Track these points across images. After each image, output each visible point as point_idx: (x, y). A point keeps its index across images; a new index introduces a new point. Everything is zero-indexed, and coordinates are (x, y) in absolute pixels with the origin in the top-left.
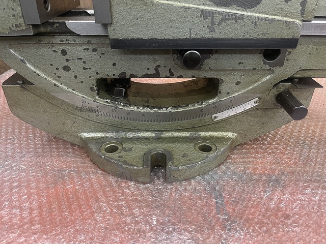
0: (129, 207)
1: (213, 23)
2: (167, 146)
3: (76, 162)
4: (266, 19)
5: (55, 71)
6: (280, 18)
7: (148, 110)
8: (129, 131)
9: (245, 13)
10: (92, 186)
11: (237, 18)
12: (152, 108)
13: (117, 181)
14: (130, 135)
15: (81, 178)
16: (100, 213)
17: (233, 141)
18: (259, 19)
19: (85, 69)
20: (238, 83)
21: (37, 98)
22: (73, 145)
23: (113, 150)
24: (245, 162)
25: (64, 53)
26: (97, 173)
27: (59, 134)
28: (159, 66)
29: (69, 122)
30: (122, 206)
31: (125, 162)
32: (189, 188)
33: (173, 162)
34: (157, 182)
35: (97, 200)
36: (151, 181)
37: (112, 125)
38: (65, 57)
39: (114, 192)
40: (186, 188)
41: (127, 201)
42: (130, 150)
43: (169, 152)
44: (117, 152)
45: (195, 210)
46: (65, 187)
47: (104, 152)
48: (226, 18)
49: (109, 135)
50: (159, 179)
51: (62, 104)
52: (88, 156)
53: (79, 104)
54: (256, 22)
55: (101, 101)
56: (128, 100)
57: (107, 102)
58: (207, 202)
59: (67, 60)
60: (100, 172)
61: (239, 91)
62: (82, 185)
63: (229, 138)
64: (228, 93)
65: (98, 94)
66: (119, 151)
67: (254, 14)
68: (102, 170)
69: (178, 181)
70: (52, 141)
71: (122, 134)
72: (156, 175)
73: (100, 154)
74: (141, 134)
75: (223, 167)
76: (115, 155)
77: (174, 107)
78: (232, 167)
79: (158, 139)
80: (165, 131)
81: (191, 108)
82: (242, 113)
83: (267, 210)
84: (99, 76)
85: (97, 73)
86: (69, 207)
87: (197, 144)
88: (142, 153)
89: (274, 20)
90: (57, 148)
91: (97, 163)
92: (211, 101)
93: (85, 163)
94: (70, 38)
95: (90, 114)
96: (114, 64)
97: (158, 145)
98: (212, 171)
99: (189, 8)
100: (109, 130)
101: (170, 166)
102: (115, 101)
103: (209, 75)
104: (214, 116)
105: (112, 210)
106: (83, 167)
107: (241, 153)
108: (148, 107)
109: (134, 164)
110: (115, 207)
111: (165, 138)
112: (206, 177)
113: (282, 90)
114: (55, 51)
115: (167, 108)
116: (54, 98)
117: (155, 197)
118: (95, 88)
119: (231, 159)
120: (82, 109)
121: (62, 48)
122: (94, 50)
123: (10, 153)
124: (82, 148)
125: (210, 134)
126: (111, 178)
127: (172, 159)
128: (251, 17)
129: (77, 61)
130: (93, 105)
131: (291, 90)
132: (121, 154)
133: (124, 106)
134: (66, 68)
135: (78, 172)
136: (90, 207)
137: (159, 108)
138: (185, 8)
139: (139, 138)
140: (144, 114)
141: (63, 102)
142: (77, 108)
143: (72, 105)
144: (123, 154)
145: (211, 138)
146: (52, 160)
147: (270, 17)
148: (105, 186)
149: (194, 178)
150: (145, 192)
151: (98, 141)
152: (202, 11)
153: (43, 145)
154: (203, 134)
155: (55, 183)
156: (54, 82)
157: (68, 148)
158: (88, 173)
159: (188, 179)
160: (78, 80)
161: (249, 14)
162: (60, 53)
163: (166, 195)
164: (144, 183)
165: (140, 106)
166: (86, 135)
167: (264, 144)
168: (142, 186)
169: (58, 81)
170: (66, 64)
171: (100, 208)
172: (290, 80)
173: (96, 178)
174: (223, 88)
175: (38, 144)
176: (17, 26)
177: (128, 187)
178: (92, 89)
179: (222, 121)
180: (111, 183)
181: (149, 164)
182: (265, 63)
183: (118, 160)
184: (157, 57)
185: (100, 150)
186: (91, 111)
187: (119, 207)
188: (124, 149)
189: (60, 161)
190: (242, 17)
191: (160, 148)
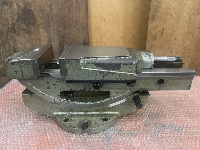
0: (72, 145)
1: (104, 75)
2: (89, 118)
3: (51, 125)
4: (123, 74)
5: (44, 89)
6: (128, 73)
7: (81, 103)
8: (73, 112)
9: (115, 72)
10: (58, 136)
11: (112, 73)
12: (83, 102)
13: (68, 134)
14: (74, 113)
15: (53, 133)
16: (61, 148)
17: (118, 116)
18: (120, 73)
19: (56, 88)
20: (117, 93)
21: (36, 99)
22: (49, 117)
23: (66, 120)
24: (122, 125)
25: (48, 82)
26: (60, 130)
27: (44, 113)
28: (85, 87)
29: (49, 108)
30: (70, 145)
31: (71, 126)
32: (97, 137)
33: (91, 126)
34: (84, 134)
35: (60, 142)
36: (82, 134)
37: (67, 109)
38: (48, 84)
39: (67, 139)
40: (96, 137)
41: (72, 143)
42: (74, 120)
43: (90, 122)
44: (68, 121)
45: (99, 146)
46: (47, 137)
47: (63, 121)
48: (108, 73)
49: (65, 113)
50: (85, 133)
51: (46, 102)
52: (56, 122)
53: (53, 101)
54: (119, 75)
55: (62, 100)
56: (73, 99)
57: (64, 100)
58: (103, 143)
59: (49, 85)
60: (61, 130)
61: (118, 96)
62: (54, 136)
63: (116, 114)
64: (114, 97)
65: (61, 97)
66: (69, 121)
67: (118, 72)
68: (62, 129)
69: (93, 134)
70: (40, 115)
71: (71, 113)
72: (84, 131)
73: (61, 122)
74: (79, 113)
75: (112, 127)
76: (67, 123)
77: (92, 102)
78: (116, 127)
79: (86, 115)
80: (89, 111)
81: (99, 102)
82: (120, 104)
83: (126, 146)
84: (62, 91)
85: (61, 90)
86: (49, 145)
87: (102, 117)
88: (79, 122)
89: (126, 74)
90: (43, 119)
91: (60, 126)
92: (107, 99)
93: (55, 126)
94: (51, 78)
95: (57, 105)
96: (68, 87)
97: (85, 118)
98: (107, 129)
99: (95, 71)
100: (65, 111)
101: (90, 128)
102: (68, 100)
103: (106, 90)
104: (108, 105)
105: (66, 147)
106: (54, 128)
107: (121, 121)
108: (81, 102)
109: (75, 127)
110: (67, 145)
111: (89, 115)
112: (105, 132)
113: (135, 95)
114: (44, 82)
115: (89, 102)
116: (43, 99)
117: (83, 141)
118: (60, 95)
119: (116, 123)
120: (54, 103)
121: (47, 81)
122: (60, 82)
123: (22, 122)
124: (53, 119)
125: (108, 112)
126: (66, 133)
127: (91, 125)
128: (117, 73)
129: (53, 85)
130: (59, 102)
131: (139, 96)
132: (70, 123)
133: (71, 102)
134: (49, 88)
135: (52, 130)
136: (57, 145)
137: (86, 102)
138: (93, 70)
139: (78, 115)
140: (80, 105)
141: (46, 101)
142: (52, 103)
143: (50, 102)
144: (71, 122)
145: (108, 114)
146: (41, 124)
147: (124, 73)
148: (63, 136)
149: (100, 132)
150: (80, 139)
151: (61, 116)
152: (99, 71)
153: (36, 117)
154: (105, 113)
155: (43, 135)
156: (43, 93)
157: (47, 119)
158: (56, 130)
159: (97, 133)
160: (53, 92)
161: (116, 72)
162: (46, 83)
163: (88, 140)
164: (79, 135)
165: (78, 101)
166: (55, 113)
167: (131, 116)
168: (78, 136)
169: (45, 93)
170: (49, 86)
171: (61, 146)
172: (138, 91)
173: (60, 133)
174: (111, 94)
175: (34, 117)
176: (31, 76)
177: (73, 137)
178: (58, 95)
179: (112, 107)
180: (66, 135)
181: (81, 127)
182: (127, 86)
183: (69, 125)
184: (84, 84)
185: (61, 121)
186: (58, 104)
187: (69, 145)
188: (71, 120)
189: (44, 125)
190: (114, 73)
191: (86, 119)
